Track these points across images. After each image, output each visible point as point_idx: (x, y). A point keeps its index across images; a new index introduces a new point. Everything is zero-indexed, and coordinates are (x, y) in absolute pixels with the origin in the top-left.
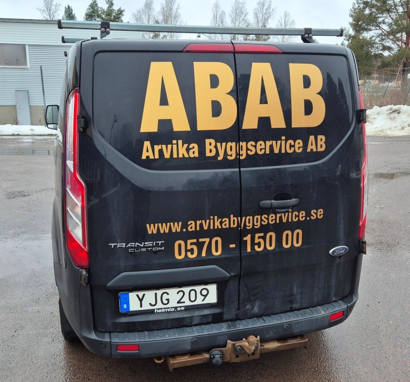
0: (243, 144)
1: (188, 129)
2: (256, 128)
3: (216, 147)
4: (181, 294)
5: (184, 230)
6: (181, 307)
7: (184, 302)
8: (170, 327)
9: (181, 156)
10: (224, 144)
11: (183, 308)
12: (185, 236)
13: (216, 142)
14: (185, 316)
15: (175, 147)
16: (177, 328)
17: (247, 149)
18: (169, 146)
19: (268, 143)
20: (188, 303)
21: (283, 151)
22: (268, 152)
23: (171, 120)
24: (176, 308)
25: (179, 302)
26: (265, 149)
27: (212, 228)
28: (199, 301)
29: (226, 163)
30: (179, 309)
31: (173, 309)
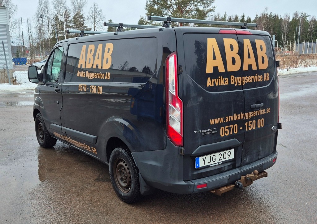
0: (244, 78)
1: (224, 71)
2: (248, 70)
3: (234, 79)
4: (220, 155)
5: (224, 121)
6: (220, 162)
7: (221, 160)
8: (216, 173)
9: (222, 84)
10: (237, 78)
11: (221, 163)
12: (224, 124)
13: (235, 77)
14: (222, 167)
15: (220, 79)
16: (219, 173)
17: (245, 80)
18: (218, 79)
19: (252, 77)
20: (223, 160)
21: (257, 81)
22: (252, 81)
23: (217, 67)
24: (218, 163)
25: (219, 160)
26: (251, 80)
27: (234, 120)
28: (227, 159)
29: (238, 87)
30: (220, 163)
31: (217, 164)
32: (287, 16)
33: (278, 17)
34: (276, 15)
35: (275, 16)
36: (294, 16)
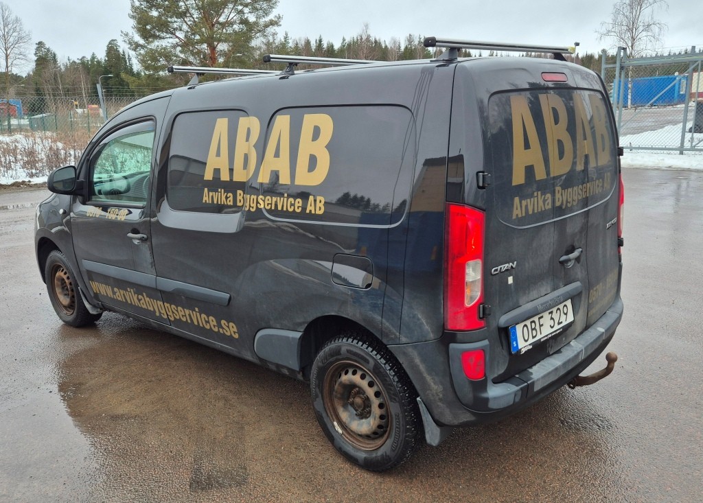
32: (395, 42)
33: (380, 43)
34: (377, 39)
35: (376, 42)
36: (407, 43)
